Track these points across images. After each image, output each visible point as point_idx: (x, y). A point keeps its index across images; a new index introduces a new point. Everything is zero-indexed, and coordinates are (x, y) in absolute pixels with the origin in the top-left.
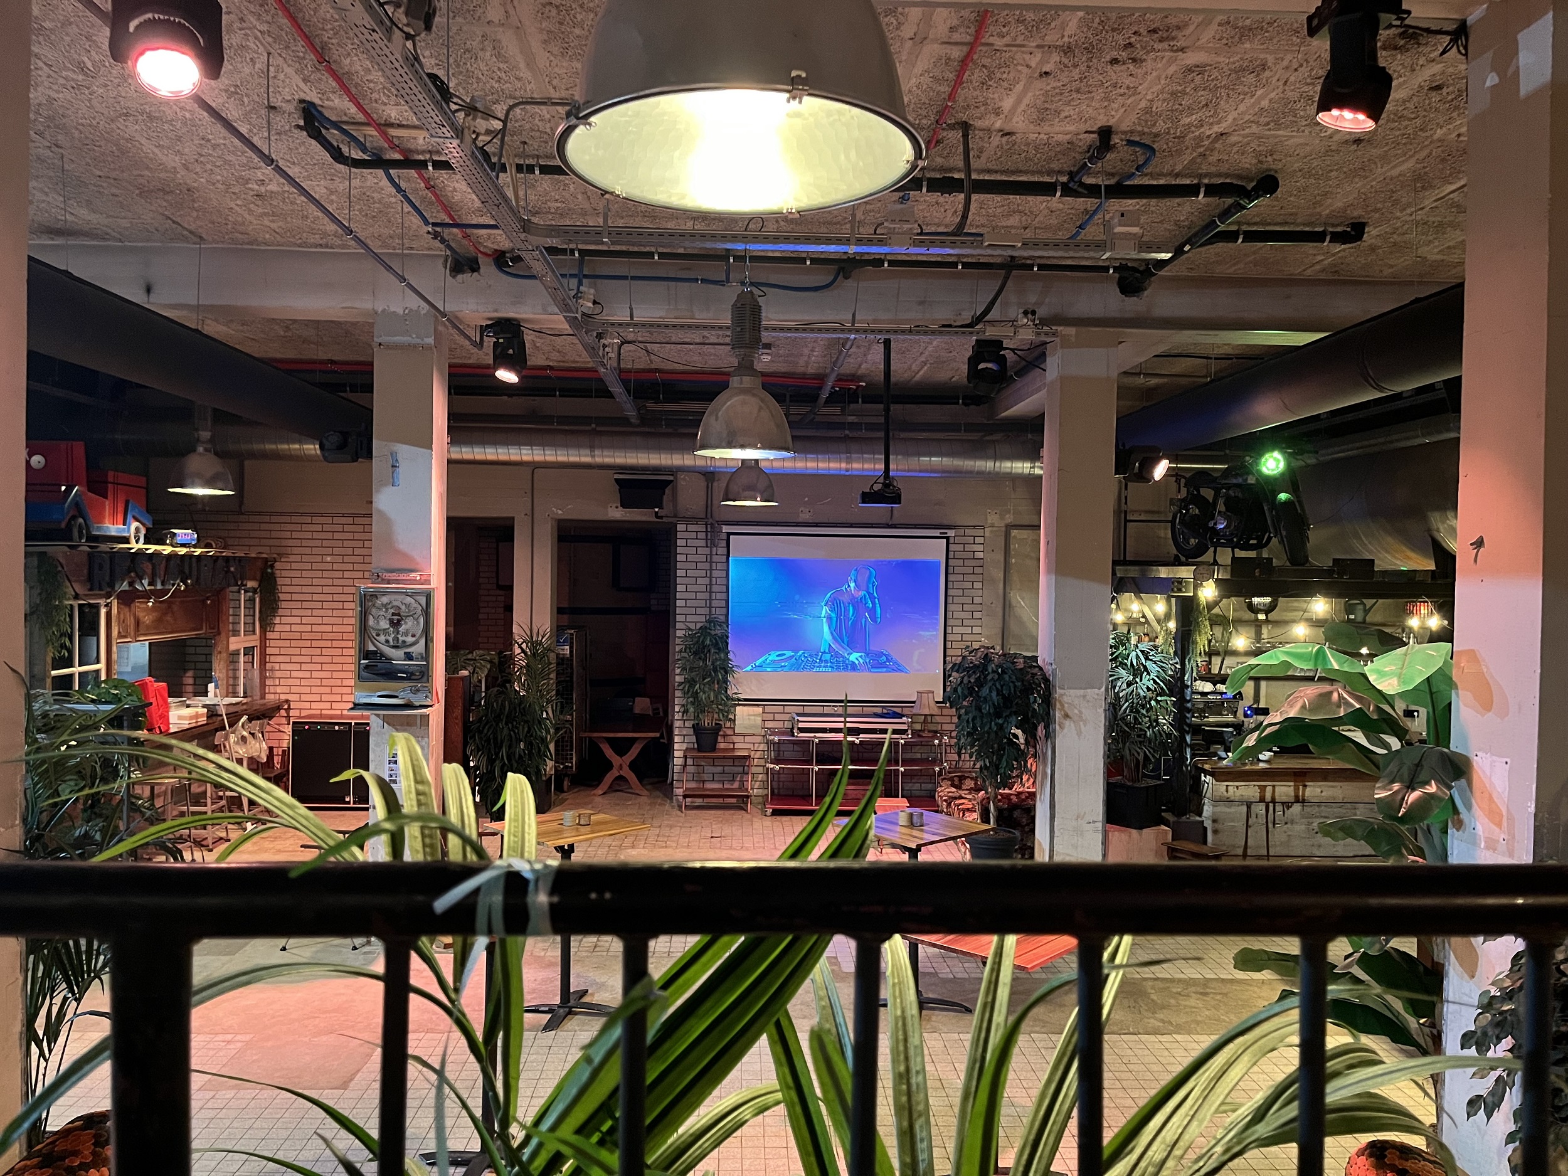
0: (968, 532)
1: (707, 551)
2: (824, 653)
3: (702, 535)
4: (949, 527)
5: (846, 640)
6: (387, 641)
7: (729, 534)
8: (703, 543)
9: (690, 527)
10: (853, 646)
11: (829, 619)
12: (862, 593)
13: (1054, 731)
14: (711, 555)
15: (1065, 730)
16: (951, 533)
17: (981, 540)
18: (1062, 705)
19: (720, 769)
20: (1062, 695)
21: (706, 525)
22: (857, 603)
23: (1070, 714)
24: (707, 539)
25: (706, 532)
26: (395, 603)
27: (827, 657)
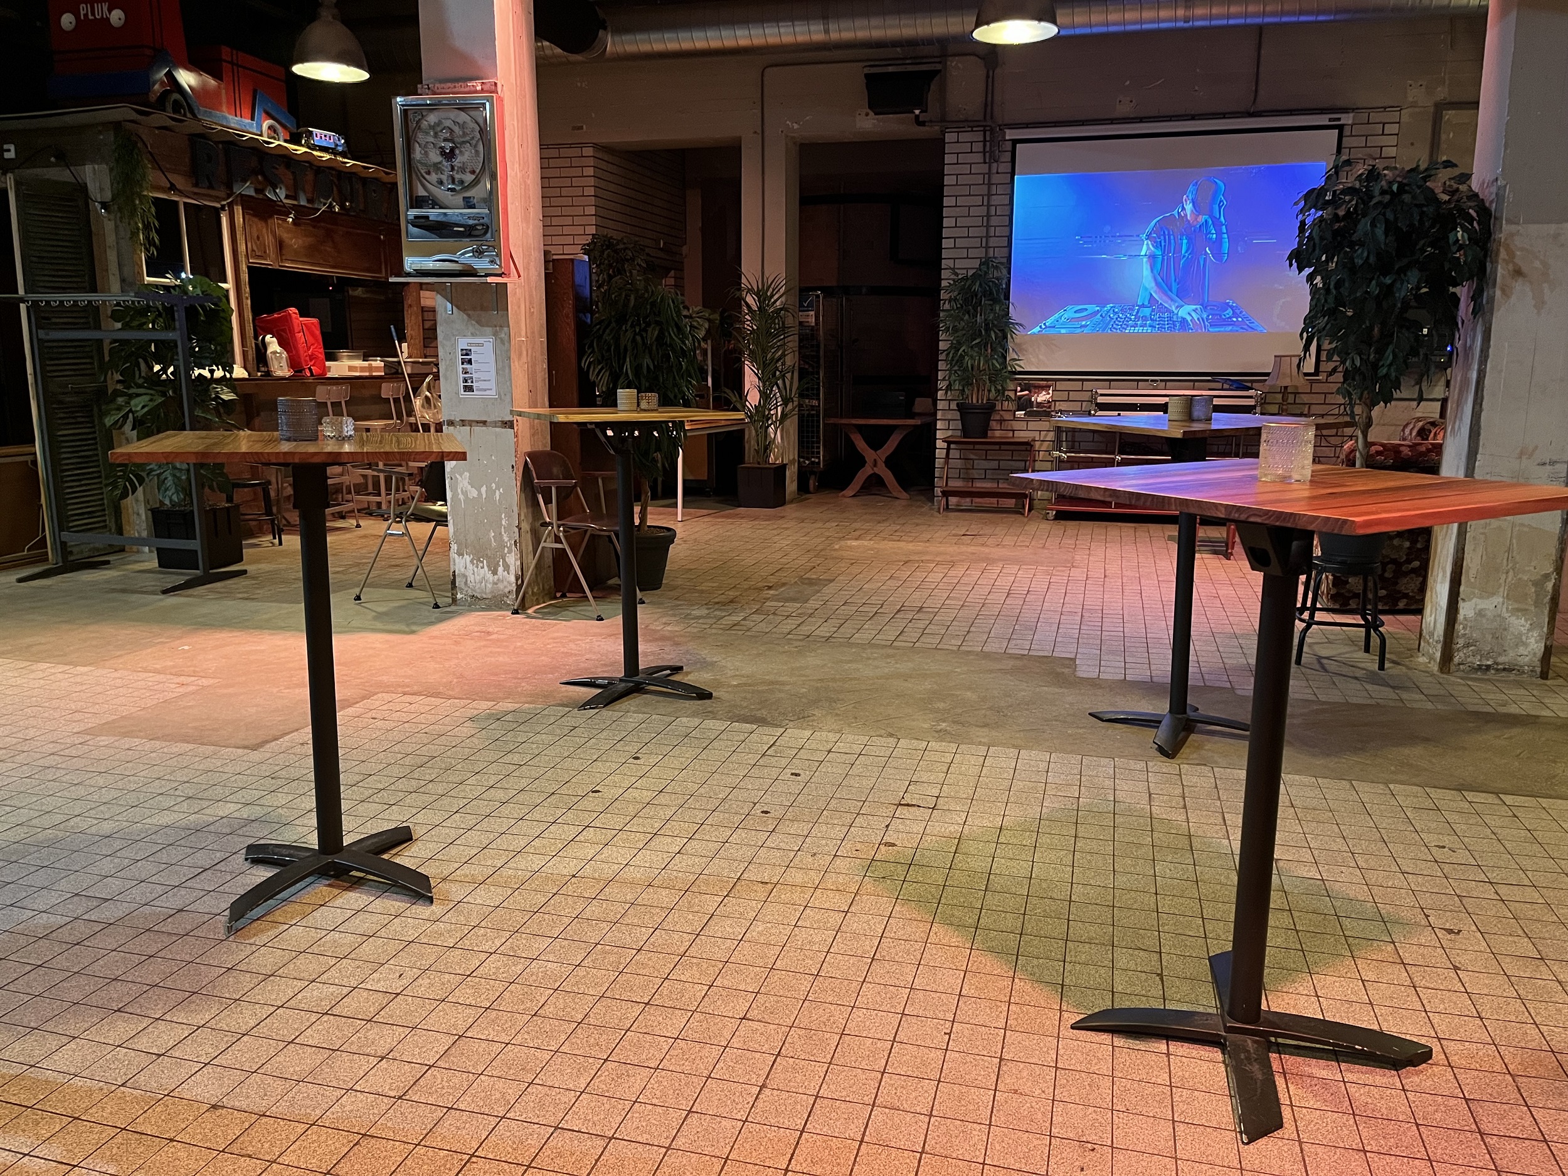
0: (1374, 117)
1: (984, 168)
2: (1143, 306)
3: (978, 147)
4: (1345, 110)
5: (1175, 287)
6: (441, 183)
7: (1015, 142)
8: (979, 158)
9: (964, 137)
10: (1183, 295)
11: (1152, 257)
12: (1202, 219)
13: (1491, 300)
14: (989, 173)
15: (1513, 299)
16: (1346, 119)
17: (1395, 128)
18: (1511, 254)
19: (995, 464)
20: (1512, 235)
21: (985, 132)
22: (1195, 234)
23: (1524, 269)
24: (984, 152)
25: (985, 141)
26: (448, 123)
27: (1147, 312)
